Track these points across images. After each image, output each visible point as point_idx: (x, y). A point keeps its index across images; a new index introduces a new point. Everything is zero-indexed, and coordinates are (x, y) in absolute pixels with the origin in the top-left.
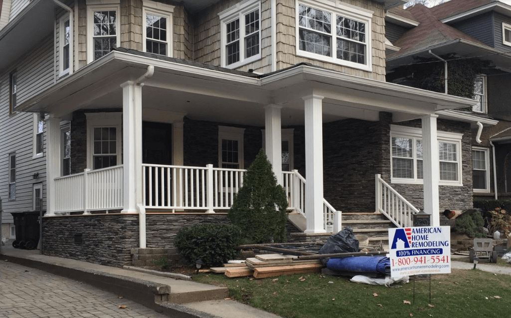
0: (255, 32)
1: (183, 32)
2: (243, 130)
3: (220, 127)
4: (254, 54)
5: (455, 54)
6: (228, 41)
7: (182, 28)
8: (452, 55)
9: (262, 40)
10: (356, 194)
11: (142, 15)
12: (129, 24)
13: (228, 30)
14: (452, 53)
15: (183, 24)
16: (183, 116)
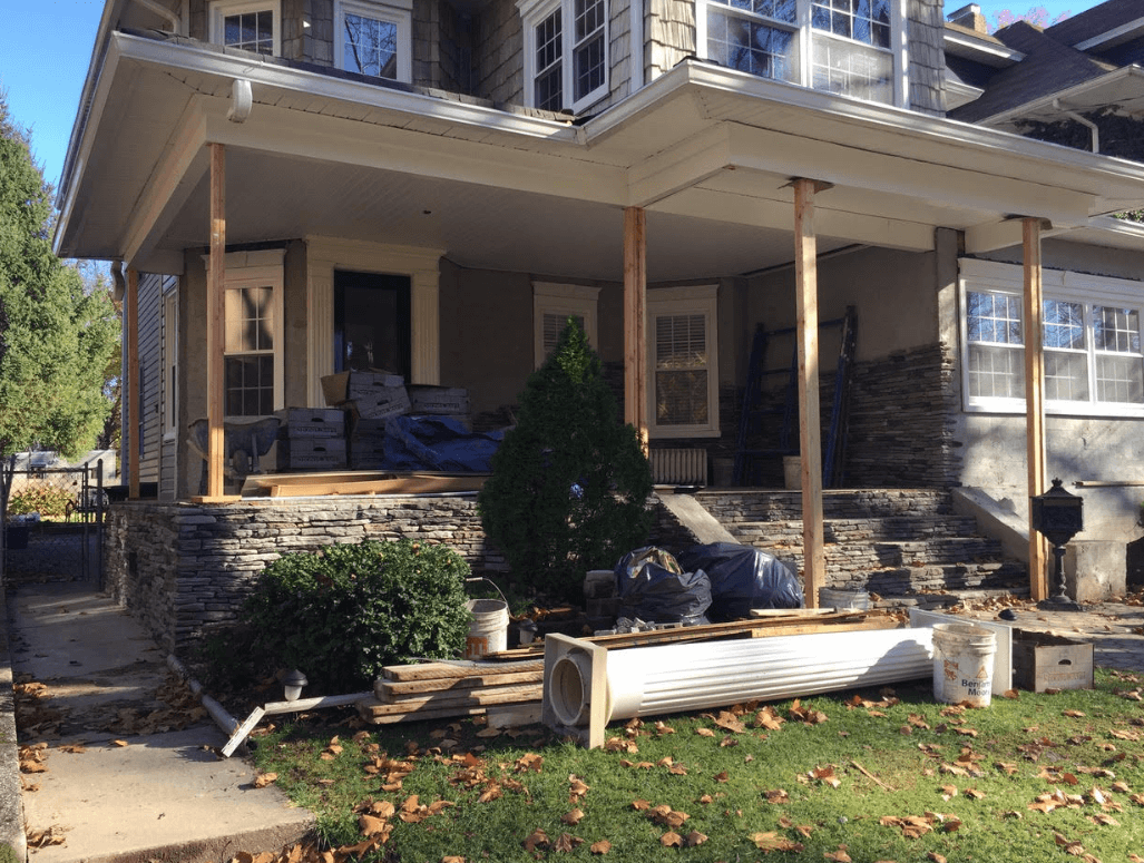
0: (597, 29)
1: (435, 57)
2: (594, 292)
3: (538, 286)
4: (595, 85)
5: (1116, 107)
6: (541, 65)
7: (435, 48)
8: (1110, 111)
9: (610, 44)
10: (870, 439)
11: (332, 14)
12: (299, 37)
13: (541, 41)
14: (1110, 106)
15: (436, 37)
16: (438, 258)
